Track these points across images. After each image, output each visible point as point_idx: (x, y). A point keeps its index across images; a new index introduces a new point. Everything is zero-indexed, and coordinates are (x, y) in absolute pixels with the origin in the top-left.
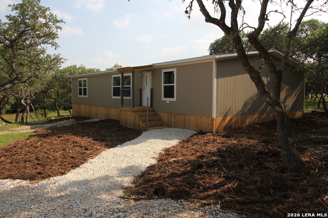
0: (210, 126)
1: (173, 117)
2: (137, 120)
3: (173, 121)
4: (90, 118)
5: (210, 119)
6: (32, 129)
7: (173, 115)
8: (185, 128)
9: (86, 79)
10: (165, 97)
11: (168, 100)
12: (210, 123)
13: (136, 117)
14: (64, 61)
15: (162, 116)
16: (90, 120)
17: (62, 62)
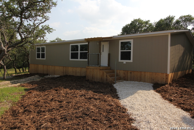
0: (165, 79)
1: (129, 74)
2: (105, 76)
3: (129, 76)
4: (47, 75)
5: (165, 75)
6: (12, 83)
7: (129, 72)
8: (140, 81)
9: (45, 47)
10: (122, 59)
11: (125, 61)
12: (165, 77)
13: (103, 74)
14: (52, 31)
15: (118, 73)
16: (48, 76)
17: (51, 32)
